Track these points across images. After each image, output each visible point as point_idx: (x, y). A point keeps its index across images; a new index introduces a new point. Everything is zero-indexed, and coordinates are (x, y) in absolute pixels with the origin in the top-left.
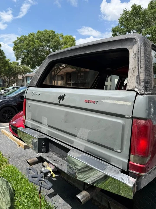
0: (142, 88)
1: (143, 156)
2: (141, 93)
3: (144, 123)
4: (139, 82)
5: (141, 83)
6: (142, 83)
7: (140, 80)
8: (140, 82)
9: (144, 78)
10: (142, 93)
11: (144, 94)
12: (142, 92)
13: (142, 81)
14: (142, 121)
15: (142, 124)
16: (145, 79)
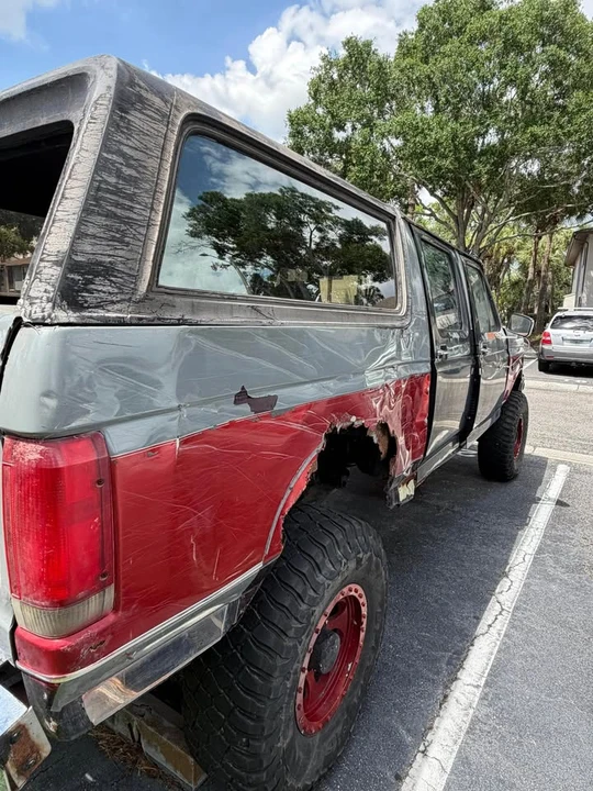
0: (45, 291)
1: (47, 603)
2: (34, 316)
3: (39, 456)
4: (38, 267)
5: (46, 271)
6: (51, 271)
7: (43, 254)
8: (42, 264)
9: (65, 247)
10: (39, 315)
11: (48, 321)
12: (39, 310)
13: (54, 259)
14: (30, 446)
15: (29, 461)
16: (72, 250)
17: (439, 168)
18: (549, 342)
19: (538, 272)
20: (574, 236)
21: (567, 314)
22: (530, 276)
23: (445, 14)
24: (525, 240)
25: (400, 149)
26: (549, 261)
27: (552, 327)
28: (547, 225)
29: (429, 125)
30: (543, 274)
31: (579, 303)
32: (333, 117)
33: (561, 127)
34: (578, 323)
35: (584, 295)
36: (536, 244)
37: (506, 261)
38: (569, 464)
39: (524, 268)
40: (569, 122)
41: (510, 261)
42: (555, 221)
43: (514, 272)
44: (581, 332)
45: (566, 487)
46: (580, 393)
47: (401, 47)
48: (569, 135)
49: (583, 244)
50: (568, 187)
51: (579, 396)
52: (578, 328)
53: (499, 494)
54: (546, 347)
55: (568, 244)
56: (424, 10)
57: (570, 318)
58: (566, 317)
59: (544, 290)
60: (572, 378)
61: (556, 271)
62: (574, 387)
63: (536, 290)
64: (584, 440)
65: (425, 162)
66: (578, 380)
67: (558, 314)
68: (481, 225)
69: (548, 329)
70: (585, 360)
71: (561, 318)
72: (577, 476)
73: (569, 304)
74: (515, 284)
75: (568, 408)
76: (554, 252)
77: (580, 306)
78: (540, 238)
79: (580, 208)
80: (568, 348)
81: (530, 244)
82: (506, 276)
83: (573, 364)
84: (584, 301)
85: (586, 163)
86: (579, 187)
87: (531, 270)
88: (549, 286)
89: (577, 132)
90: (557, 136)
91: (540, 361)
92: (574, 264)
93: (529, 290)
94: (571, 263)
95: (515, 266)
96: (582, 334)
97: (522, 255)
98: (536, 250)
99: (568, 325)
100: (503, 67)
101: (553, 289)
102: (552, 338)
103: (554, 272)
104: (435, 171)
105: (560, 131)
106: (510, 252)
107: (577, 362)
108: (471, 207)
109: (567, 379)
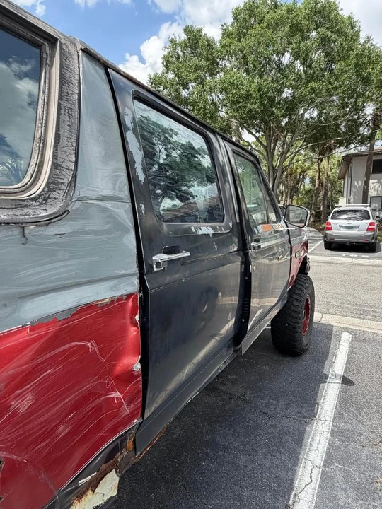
17: (250, 111)
18: (331, 229)
19: (321, 183)
20: (343, 159)
21: (341, 209)
22: (317, 186)
23: (251, 10)
24: (312, 163)
25: (224, 100)
26: (328, 176)
27: (332, 219)
28: (326, 152)
29: (242, 82)
30: (324, 184)
31: (348, 201)
32: (179, 77)
33: (331, 83)
34: (349, 215)
35: (352, 197)
36: (319, 164)
37: (301, 177)
38: (350, 331)
39: (313, 181)
40: (336, 80)
41: (304, 178)
42: (330, 149)
43: (307, 184)
44: (351, 221)
45: (350, 359)
46: (353, 265)
47: (224, 34)
48: (336, 88)
49: (349, 165)
50: (338, 126)
51: (353, 267)
52: (350, 219)
53: (290, 371)
54: (329, 232)
55: (339, 165)
56: (237, 9)
57: (344, 212)
58: (341, 211)
59: (326, 194)
60: (347, 254)
61: (333, 183)
62: (349, 260)
63: (321, 194)
64: (360, 305)
65: (240, 107)
66: (352, 255)
67: (336, 209)
68: (283, 152)
69: (330, 220)
70: (355, 240)
71: (337, 211)
72: (358, 345)
73: (342, 203)
74: (308, 192)
75: (346, 277)
76: (331, 170)
77: (349, 203)
78: (322, 161)
79: (346, 139)
80: (344, 232)
81: (316, 166)
82: (302, 188)
83: (348, 244)
84: (352, 201)
85: (348, 109)
86: (344, 126)
87: (317, 182)
88: (330, 193)
89: (341, 86)
90: (328, 89)
91: (325, 241)
92: (344, 178)
93: (317, 194)
94: (342, 177)
95: (307, 181)
96: (352, 223)
97: (311, 173)
98: (319, 169)
99: (343, 217)
100: (290, 43)
101: (332, 194)
102: (333, 226)
103: (332, 184)
104: (248, 113)
105: (330, 86)
106: (303, 172)
107: (350, 242)
108: (276, 141)
109: (344, 254)
